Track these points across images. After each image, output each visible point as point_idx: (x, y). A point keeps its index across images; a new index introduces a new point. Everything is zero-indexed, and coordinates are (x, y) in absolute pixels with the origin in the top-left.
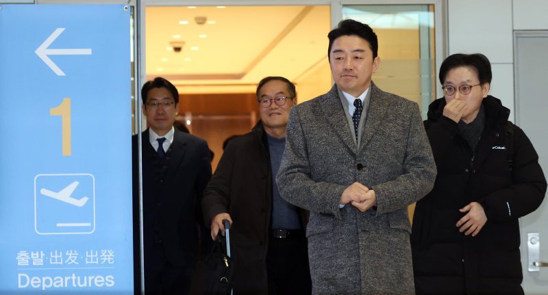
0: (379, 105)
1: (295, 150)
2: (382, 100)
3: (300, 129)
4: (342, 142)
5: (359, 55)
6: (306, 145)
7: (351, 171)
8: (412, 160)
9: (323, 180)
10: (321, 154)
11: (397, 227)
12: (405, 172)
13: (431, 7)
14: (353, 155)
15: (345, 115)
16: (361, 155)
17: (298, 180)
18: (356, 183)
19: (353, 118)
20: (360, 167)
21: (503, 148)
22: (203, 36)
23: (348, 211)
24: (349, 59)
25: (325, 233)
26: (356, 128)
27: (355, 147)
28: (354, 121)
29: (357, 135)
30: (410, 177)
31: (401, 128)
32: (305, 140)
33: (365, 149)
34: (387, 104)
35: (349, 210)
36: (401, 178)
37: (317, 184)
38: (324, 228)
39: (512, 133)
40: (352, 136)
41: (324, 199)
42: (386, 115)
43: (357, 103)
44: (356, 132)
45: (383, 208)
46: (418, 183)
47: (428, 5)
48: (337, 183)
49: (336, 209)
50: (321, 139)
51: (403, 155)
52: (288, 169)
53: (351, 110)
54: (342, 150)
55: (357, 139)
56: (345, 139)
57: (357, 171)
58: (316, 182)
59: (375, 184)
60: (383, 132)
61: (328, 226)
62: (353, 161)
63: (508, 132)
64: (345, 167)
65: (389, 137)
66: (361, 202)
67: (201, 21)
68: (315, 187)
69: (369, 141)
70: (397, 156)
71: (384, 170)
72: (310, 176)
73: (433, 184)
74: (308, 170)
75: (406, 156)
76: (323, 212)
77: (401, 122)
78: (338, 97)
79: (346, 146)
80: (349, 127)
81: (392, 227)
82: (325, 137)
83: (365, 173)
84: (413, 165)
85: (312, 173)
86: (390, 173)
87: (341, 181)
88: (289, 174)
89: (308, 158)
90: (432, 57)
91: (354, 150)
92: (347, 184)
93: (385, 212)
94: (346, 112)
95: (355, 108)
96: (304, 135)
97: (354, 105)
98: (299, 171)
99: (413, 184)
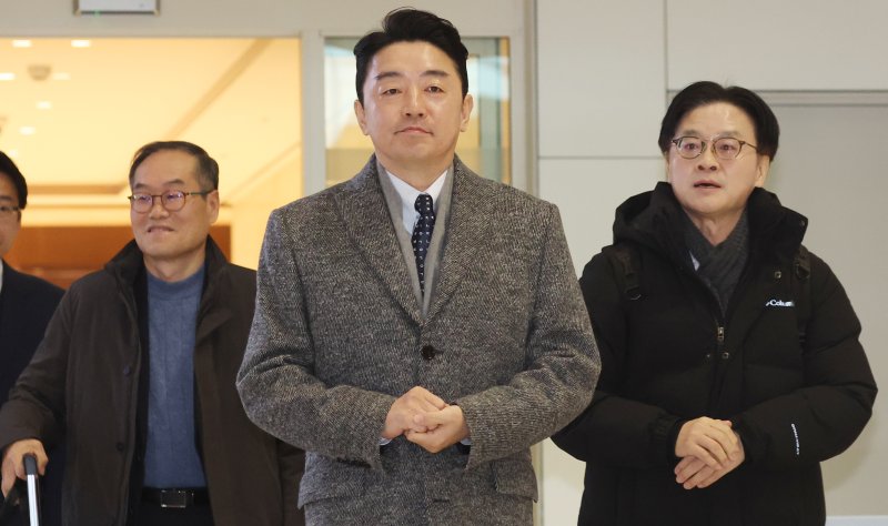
0: (473, 210)
1: (278, 315)
2: (480, 196)
3: (290, 262)
4: (388, 293)
5: (436, 82)
6: (305, 300)
7: (409, 361)
8: (545, 337)
9: (345, 381)
10: (339, 320)
11: (512, 491)
12: (528, 364)
13: (503, 44)
14: (412, 324)
15: (394, 231)
16: (433, 325)
17: (286, 383)
18: (417, 389)
19: (414, 238)
20: (429, 353)
21: (789, 304)
22: (44, 105)
23: (401, 453)
24: (415, 92)
25: (343, 498)
26: (419, 262)
27: (417, 306)
28: (414, 246)
29: (421, 278)
30: (542, 378)
31: (520, 264)
32: (302, 288)
33: (442, 311)
34: (489, 206)
35: (402, 450)
36: (522, 379)
37: (329, 392)
38: (342, 488)
39: (808, 270)
40: (410, 281)
41: (345, 428)
42: (489, 233)
43: (423, 203)
44: (421, 270)
45: (483, 451)
46: (561, 393)
47: (497, 40)
48: (375, 389)
49: (373, 451)
50: (340, 286)
51: (526, 325)
52: (263, 358)
53: (409, 220)
54: (388, 313)
55: (422, 286)
56: (396, 288)
57: (422, 363)
58: (329, 384)
59: (464, 393)
60: (483, 273)
61: (352, 484)
62: (413, 339)
63: (800, 269)
64: (394, 352)
65: (495, 283)
66: (427, 431)
67: (40, 73)
68: (324, 401)
69: (451, 295)
70: (513, 328)
71: (485, 360)
72: (312, 370)
73: (591, 393)
74: (309, 357)
75: (533, 327)
76: (343, 456)
77: (521, 251)
78: (380, 191)
79: (397, 305)
80: (403, 259)
81: (499, 490)
82: (349, 282)
83: (438, 367)
84: (550, 350)
85: (319, 364)
86: (496, 367)
87: (385, 384)
88: (265, 369)
89: (309, 329)
90: (505, 143)
91: (416, 314)
92: (397, 391)
93: (489, 458)
94: (396, 225)
95: (418, 214)
96: (300, 276)
97: (417, 208)
98: (287, 361)
99: (549, 395)
